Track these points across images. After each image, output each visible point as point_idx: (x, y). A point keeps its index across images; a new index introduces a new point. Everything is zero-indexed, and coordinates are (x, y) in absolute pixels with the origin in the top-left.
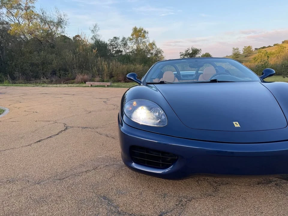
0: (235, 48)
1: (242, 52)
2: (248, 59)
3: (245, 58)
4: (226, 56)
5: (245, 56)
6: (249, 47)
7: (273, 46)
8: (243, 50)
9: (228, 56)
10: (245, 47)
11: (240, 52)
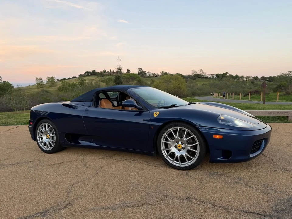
0: (38, 78)
1: (45, 82)
2: (53, 89)
3: (50, 88)
4: (28, 86)
5: (49, 86)
6: (52, 78)
7: (72, 78)
8: (47, 81)
9: (31, 85)
10: (48, 77)
11: (44, 82)
